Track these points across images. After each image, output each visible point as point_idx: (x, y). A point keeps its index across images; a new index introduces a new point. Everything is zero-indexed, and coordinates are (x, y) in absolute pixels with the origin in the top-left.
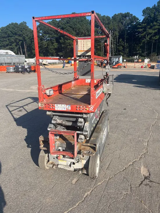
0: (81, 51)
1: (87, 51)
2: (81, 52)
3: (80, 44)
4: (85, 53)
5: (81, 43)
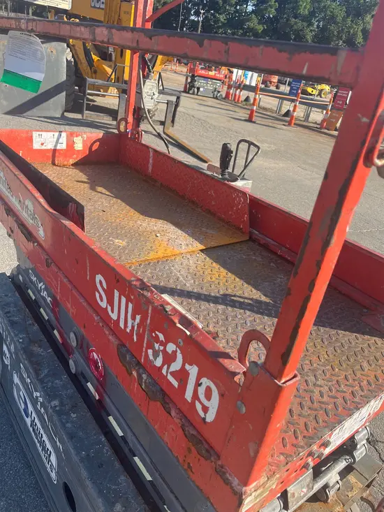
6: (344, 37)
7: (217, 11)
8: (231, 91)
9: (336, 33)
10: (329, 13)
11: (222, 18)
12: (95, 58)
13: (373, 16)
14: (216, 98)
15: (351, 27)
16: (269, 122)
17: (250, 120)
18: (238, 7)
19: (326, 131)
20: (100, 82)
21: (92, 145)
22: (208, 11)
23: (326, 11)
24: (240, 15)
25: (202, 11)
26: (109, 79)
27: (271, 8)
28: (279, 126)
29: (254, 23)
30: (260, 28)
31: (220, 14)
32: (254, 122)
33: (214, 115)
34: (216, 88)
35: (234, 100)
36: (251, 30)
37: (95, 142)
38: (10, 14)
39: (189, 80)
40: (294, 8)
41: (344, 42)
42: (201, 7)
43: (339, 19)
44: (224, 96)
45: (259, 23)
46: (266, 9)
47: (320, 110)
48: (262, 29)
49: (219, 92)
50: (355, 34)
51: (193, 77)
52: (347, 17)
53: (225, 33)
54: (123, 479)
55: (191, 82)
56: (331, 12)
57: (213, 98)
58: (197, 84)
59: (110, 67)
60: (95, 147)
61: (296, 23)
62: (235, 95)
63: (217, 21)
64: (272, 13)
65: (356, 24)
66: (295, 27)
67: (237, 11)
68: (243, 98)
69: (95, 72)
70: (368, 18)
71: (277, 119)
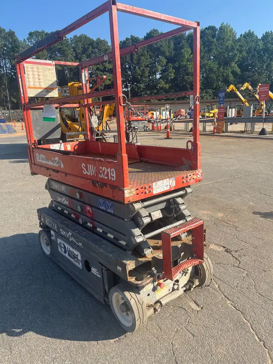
0: (35, 88)
1: (49, 89)
2: (35, 90)
3: (30, 73)
4: (44, 93)
5: (33, 71)
6: (221, 79)
7: (138, 82)
8: (155, 125)
9: (215, 78)
10: (207, 67)
11: (142, 86)
12: (69, 122)
13: (236, 62)
14: (147, 131)
15: (223, 72)
16: (181, 137)
17: (168, 138)
18: (151, 77)
19: (217, 134)
20: (74, 133)
21: (75, 147)
22: (133, 84)
23: (205, 67)
24: (153, 81)
25: (129, 85)
26: (78, 131)
27: (171, 73)
28: (186, 138)
29: (162, 84)
30: (167, 86)
31: (140, 84)
32: (171, 139)
33: (145, 140)
34: (145, 126)
35: (158, 129)
36: (161, 88)
37: (76, 146)
38: (11, 111)
39: (127, 124)
40: (185, 70)
41: (221, 82)
42: (128, 83)
43: (215, 69)
44: (151, 129)
45: (166, 84)
46: (168, 74)
47: (211, 123)
48: (168, 86)
49: (147, 127)
50: (227, 76)
51: (129, 122)
52: (220, 67)
53: (146, 94)
54: (104, 241)
55: (129, 125)
56: (209, 67)
57: (145, 131)
58: (132, 126)
59: (78, 125)
60: (76, 148)
61: (189, 78)
62: (158, 127)
63: (139, 88)
64: (172, 76)
65: (226, 69)
66: (189, 80)
67: (150, 80)
68: (163, 128)
69: (70, 129)
70: (233, 64)
71: (185, 134)
